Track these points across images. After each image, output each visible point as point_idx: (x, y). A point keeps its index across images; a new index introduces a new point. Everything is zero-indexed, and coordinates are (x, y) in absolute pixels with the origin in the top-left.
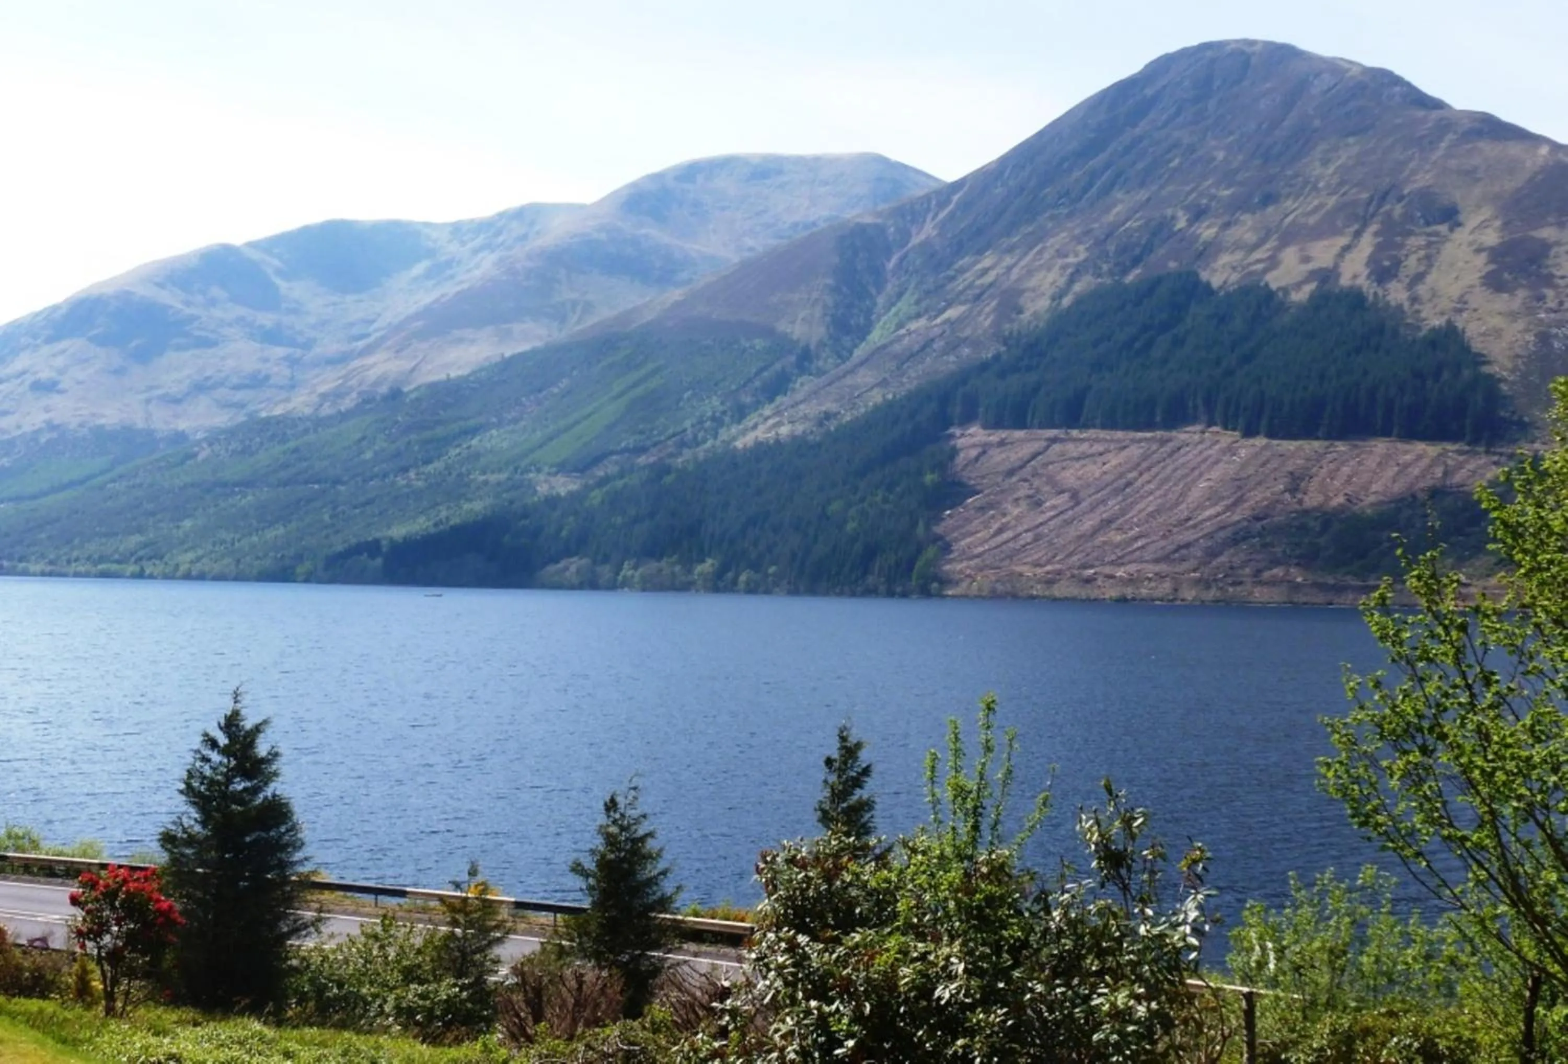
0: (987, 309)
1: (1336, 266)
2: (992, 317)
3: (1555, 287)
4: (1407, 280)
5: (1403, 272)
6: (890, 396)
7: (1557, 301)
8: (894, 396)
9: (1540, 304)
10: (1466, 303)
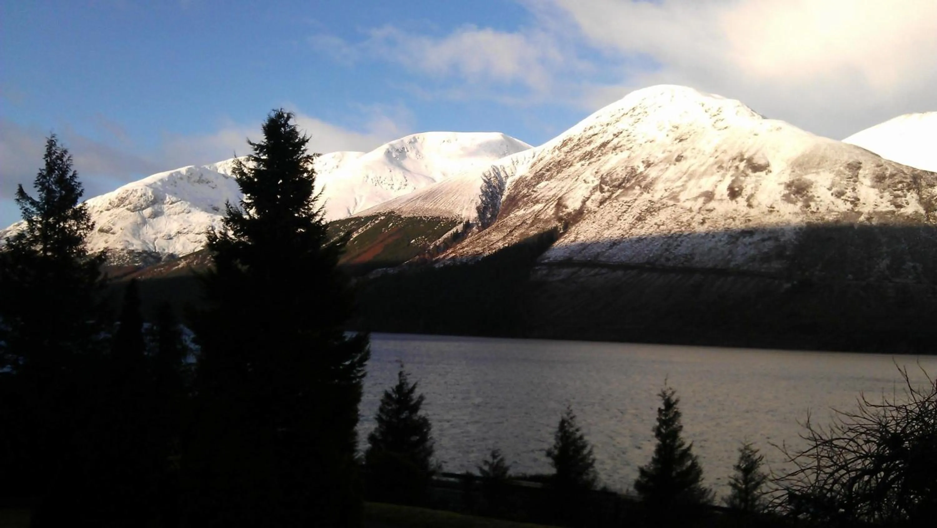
0: (552, 207)
1: (714, 190)
2: (554, 210)
3: (815, 201)
4: (746, 197)
5: (744, 193)
6: (507, 245)
7: (816, 208)
8: (509, 245)
9: (808, 209)
10: (773, 208)
